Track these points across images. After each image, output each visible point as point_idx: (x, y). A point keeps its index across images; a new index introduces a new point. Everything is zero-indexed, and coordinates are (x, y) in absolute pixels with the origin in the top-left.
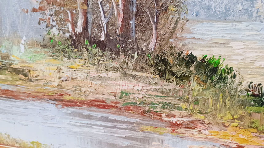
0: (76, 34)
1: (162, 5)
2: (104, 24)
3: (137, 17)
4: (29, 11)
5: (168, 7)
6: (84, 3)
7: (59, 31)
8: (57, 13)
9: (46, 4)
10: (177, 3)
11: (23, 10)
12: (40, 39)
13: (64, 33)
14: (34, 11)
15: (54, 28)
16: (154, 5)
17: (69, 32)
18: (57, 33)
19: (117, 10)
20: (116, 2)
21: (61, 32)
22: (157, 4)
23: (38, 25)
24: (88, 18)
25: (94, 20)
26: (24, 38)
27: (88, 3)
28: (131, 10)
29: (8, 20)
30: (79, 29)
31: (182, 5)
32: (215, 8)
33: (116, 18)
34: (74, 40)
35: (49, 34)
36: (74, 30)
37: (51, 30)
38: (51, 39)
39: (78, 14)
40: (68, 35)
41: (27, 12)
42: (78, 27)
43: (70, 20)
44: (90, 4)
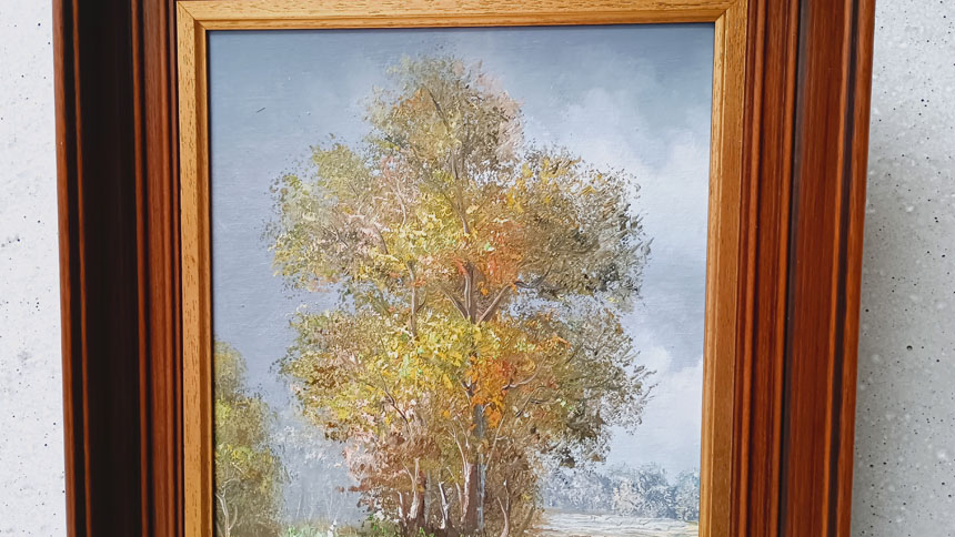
0: (407, 521)
1: (515, 492)
2: (445, 510)
3: (485, 504)
4: (346, 489)
5: (521, 494)
6: (420, 484)
7: (385, 516)
8: (384, 494)
9: (370, 483)
10: (531, 491)
11: (337, 488)
12: (358, 525)
13: (392, 519)
14: (353, 490)
15: (379, 513)
16: (506, 491)
17: (399, 518)
18: (382, 518)
19: (462, 494)
20: (460, 486)
21: (388, 517)
22: (509, 491)
23: (357, 507)
24: (425, 502)
25: (432, 505)
26: (335, 523)
27: (426, 485)
28: (478, 496)
29: (313, 498)
30: (412, 514)
31: (537, 493)
32: (572, 499)
33: (461, 503)
34: (405, 529)
35: (371, 519)
36: (405, 515)
37: (375, 514)
38: (373, 524)
39: (413, 497)
40: (397, 521)
41: (343, 490)
42: (411, 512)
43: (401, 503)
44: (428, 486)
